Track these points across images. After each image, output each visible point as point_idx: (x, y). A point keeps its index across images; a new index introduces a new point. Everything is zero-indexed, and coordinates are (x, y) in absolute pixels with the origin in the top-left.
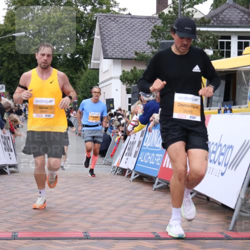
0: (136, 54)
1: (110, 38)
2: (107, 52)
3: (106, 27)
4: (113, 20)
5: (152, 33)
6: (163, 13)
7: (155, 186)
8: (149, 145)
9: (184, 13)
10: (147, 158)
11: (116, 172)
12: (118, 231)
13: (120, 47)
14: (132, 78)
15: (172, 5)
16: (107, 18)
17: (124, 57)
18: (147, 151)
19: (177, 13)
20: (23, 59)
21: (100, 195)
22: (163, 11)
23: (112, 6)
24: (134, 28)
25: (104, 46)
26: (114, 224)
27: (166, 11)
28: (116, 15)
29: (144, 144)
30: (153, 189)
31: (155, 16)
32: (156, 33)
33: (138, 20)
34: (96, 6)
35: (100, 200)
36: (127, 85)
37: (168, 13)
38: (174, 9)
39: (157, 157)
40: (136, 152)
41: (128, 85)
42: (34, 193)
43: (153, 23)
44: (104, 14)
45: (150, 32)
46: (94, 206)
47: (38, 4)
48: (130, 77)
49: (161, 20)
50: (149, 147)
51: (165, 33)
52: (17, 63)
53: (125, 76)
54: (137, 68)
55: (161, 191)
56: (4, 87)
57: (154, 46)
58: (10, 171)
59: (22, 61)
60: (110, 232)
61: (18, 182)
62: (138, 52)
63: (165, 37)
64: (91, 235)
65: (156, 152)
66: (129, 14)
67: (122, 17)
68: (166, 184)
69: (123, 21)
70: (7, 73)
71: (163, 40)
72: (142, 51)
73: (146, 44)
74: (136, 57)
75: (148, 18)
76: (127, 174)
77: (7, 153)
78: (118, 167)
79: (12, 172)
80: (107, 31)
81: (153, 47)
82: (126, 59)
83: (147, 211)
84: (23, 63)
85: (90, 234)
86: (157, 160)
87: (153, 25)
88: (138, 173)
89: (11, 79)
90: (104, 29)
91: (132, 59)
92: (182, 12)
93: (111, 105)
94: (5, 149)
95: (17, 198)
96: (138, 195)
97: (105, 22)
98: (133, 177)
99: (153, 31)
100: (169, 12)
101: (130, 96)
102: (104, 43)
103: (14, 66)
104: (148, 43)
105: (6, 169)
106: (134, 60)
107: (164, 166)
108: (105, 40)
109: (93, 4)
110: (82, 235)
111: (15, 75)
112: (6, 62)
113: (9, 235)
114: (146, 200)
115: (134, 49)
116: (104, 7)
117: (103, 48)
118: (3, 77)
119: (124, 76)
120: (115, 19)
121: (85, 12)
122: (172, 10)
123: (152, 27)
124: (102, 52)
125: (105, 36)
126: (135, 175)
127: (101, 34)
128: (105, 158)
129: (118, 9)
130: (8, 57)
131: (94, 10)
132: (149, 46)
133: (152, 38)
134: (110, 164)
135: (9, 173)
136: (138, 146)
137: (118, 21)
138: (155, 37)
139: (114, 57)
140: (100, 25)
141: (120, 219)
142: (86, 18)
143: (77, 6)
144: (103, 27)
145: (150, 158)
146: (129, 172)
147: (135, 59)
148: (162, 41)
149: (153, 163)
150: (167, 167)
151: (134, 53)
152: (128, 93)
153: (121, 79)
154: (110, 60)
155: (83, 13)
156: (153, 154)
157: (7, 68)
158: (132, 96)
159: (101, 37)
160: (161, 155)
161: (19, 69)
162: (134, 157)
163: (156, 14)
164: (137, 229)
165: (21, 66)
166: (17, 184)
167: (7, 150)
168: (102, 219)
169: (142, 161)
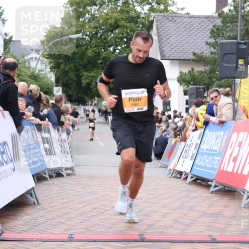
0: (194, 54)
1: (168, 39)
2: (164, 53)
3: (163, 27)
4: (170, 20)
5: (211, 33)
6: (223, 12)
7: (212, 189)
8: (206, 148)
9: (245, 11)
10: (204, 160)
11: (172, 174)
12: (174, 233)
13: (178, 47)
14: (190, 79)
15: (232, 4)
16: (165, 18)
17: (182, 58)
18: (204, 154)
19: (237, 12)
20: (80, 61)
21: (156, 197)
22: (223, 10)
23: (170, 6)
24: (192, 27)
25: (161, 47)
26: (170, 227)
27: (226, 10)
28: (174, 15)
29: (202, 147)
30: (210, 192)
31: (214, 15)
32: (216, 33)
33: (197, 20)
34: (154, 6)
35: (155, 203)
36: (184, 86)
37: (228, 12)
38: (235, 7)
39: (215, 160)
40: (193, 155)
41: (186, 86)
42: (89, 196)
43: (212, 22)
44: (162, 14)
45: (209, 32)
46: (149, 209)
47: (95, 5)
48: (188, 78)
49: (221, 19)
50: (206, 150)
51: (225, 33)
52: (74, 65)
53: (183, 77)
54: (195, 69)
55: (217, 194)
56: (61, 89)
57: (213, 46)
58: (66, 174)
59: (79, 62)
60: (165, 235)
61: (74, 184)
62: (196, 52)
63: (224, 37)
64: (147, 237)
65: (213, 155)
66: (188, 14)
67: (180, 16)
68: (223, 187)
69: (181, 21)
70: (63, 75)
71: (222, 39)
72: (200, 52)
73: (205, 44)
74: (194, 58)
75: (207, 17)
76: (183, 176)
77: (63, 155)
78: (174, 170)
79: (68, 175)
80: (164, 31)
81: (211, 47)
82: (184, 60)
83: (204, 214)
84: (80, 65)
85: (145, 237)
86: (215, 163)
87: (212, 24)
88: (195, 176)
89: (67, 81)
90: (161, 29)
91: (190, 60)
92: (243, 11)
93: (168, 107)
94: (62, 151)
95: (73, 201)
96: (195, 198)
97: (162, 22)
98: (189, 180)
99: (212, 31)
100: (230, 10)
101: (187, 97)
102: (161, 44)
103: (71, 68)
104: (207, 43)
105: (62, 171)
106: (191, 61)
107: (221, 168)
108: (162, 41)
109: (150, 4)
110: (138, 238)
111: (71, 77)
112: (63, 64)
113: (65, 237)
114: (202, 203)
115: (191, 50)
116: (162, 7)
117: (160, 49)
118: (59, 80)
119: (181, 77)
120: (173, 19)
121: (143, 12)
122: (232, 8)
123: (211, 27)
124: (159, 53)
125: (162, 37)
126: (192, 177)
127: (159, 34)
128: (161, 161)
129: (177, 9)
130: (64, 59)
131: (152, 10)
132: (208, 46)
133: (211, 37)
134: (166, 167)
135: (65, 176)
136: (195, 148)
137: (175, 21)
138: (214, 36)
139: (171, 58)
140: (157, 25)
141: (176, 221)
142: (143, 18)
143: (135, 6)
144: (161, 27)
145: (207, 161)
146: (185, 175)
147: (193, 60)
148: (221, 41)
149: (210, 166)
150: (225, 170)
151: (192, 54)
152: (185, 94)
153: (178, 81)
154: (167, 61)
155: (140, 13)
156: (211, 157)
157: (64, 70)
158: (189, 98)
159: (158, 38)
160: (219, 158)
161: (76, 71)
162: (191, 159)
163: (216, 13)
164: (193, 232)
165: (77, 68)
166: (73, 187)
167: (63, 152)
168: (157, 222)
169: (199, 164)
